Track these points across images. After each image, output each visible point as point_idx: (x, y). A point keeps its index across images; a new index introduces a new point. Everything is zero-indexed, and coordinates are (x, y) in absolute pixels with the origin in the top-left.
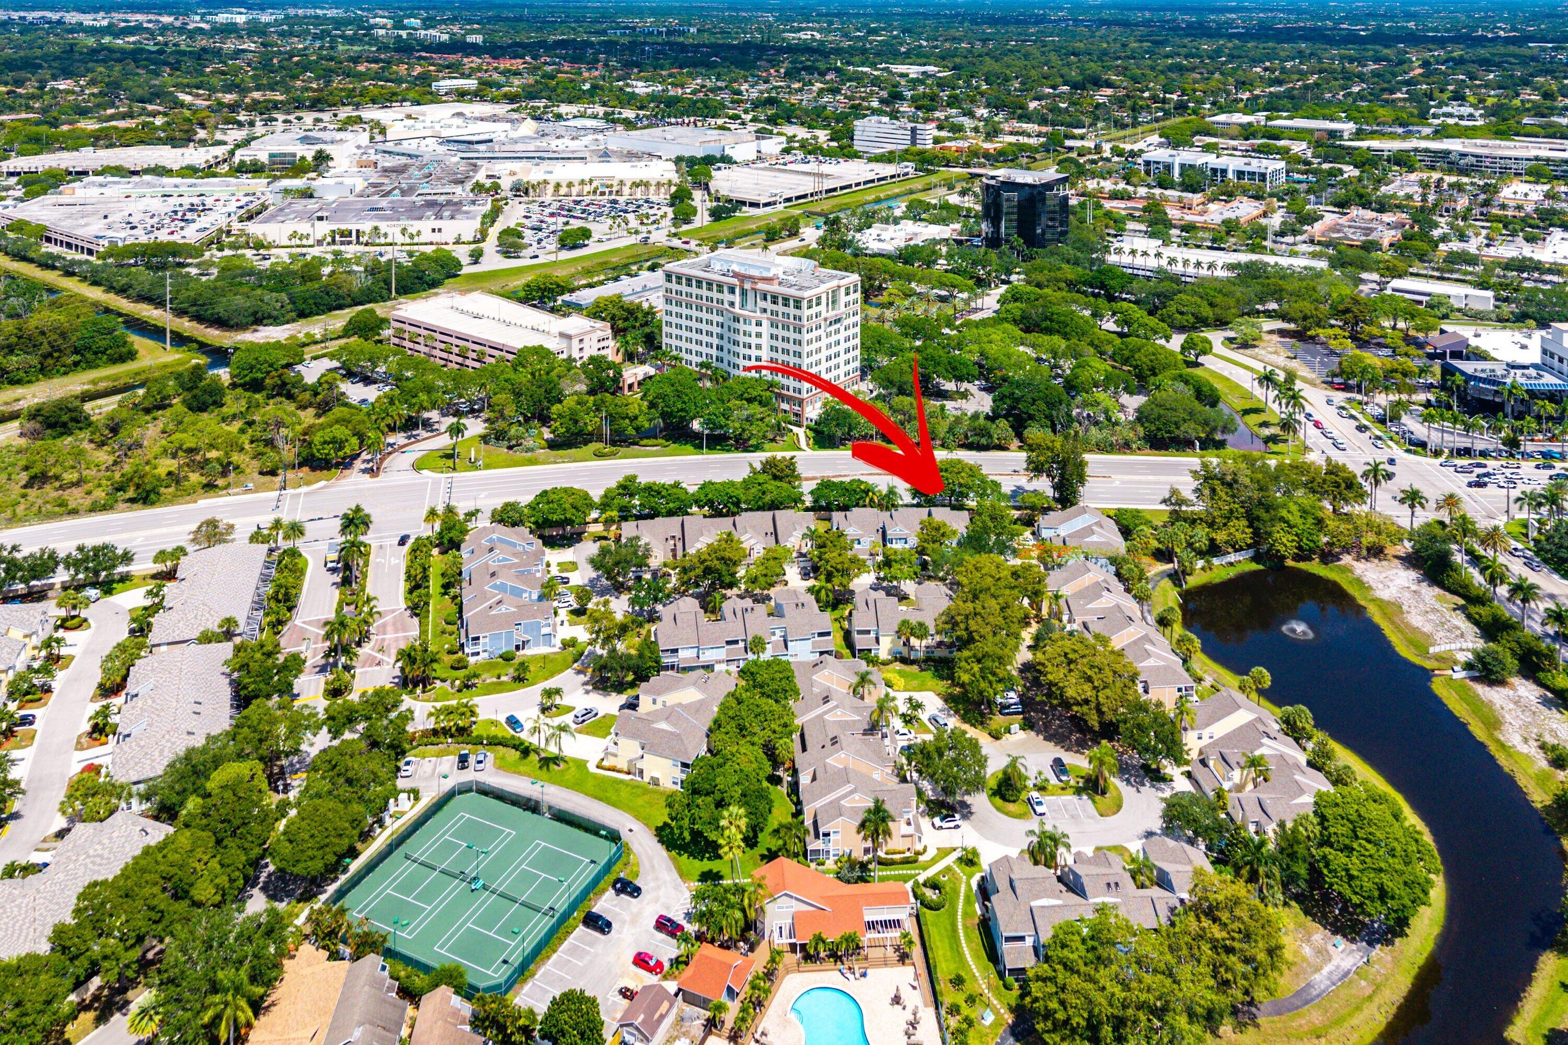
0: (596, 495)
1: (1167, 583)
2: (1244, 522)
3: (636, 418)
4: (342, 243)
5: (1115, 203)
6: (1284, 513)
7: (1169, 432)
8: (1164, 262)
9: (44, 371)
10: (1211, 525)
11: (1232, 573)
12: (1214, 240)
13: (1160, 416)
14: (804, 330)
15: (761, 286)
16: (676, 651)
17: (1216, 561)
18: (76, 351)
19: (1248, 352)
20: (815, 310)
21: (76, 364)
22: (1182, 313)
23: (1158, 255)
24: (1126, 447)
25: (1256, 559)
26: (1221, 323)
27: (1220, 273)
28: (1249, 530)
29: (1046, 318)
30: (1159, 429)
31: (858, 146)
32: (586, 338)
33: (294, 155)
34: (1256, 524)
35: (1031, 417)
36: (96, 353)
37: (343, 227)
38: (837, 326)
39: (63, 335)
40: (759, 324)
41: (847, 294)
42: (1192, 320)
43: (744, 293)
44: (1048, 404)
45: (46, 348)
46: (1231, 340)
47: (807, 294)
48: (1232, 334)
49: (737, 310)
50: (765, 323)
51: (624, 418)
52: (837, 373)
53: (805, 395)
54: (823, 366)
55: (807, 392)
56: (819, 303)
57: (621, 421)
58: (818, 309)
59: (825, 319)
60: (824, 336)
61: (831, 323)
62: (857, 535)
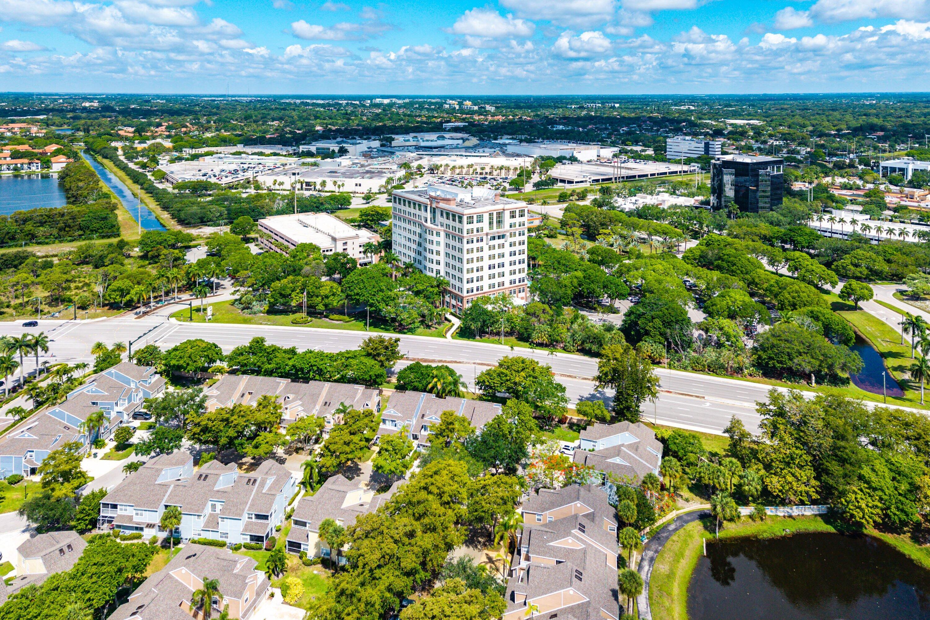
0: (227, 349)
1: (696, 527)
2: (808, 473)
3: (327, 297)
4: (306, 190)
5: (844, 192)
6: (866, 471)
7: (781, 362)
8: (858, 228)
9: (60, 238)
10: (768, 467)
11: (790, 529)
12: (921, 220)
13: (773, 346)
14: (465, 241)
15: (442, 205)
16: (115, 506)
17: (770, 511)
18: (81, 229)
19: (918, 303)
20: (475, 226)
21: (80, 236)
22: (856, 266)
23: (854, 222)
24: (737, 371)
25: (827, 518)
26: (896, 278)
27: (910, 239)
28: (813, 482)
29: (720, 258)
30: (770, 358)
31: (669, 155)
32: (350, 242)
33: (329, 149)
34: (824, 477)
35: (647, 333)
36: (92, 231)
37: (307, 180)
38: (501, 241)
39: (73, 218)
40: (438, 234)
41: (513, 217)
42: (866, 272)
43: (434, 211)
44: (664, 322)
45: (61, 225)
46: (902, 292)
47: (467, 212)
48: (904, 287)
49: (429, 224)
50: (442, 234)
51: (317, 296)
52: (501, 279)
53: (465, 294)
54: (486, 273)
55: (468, 292)
56: (480, 220)
57: (315, 298)
58: (480, 225)
59: (487, 234)
60: (486, 248)
61: (494, 238)
62: (396, 417)
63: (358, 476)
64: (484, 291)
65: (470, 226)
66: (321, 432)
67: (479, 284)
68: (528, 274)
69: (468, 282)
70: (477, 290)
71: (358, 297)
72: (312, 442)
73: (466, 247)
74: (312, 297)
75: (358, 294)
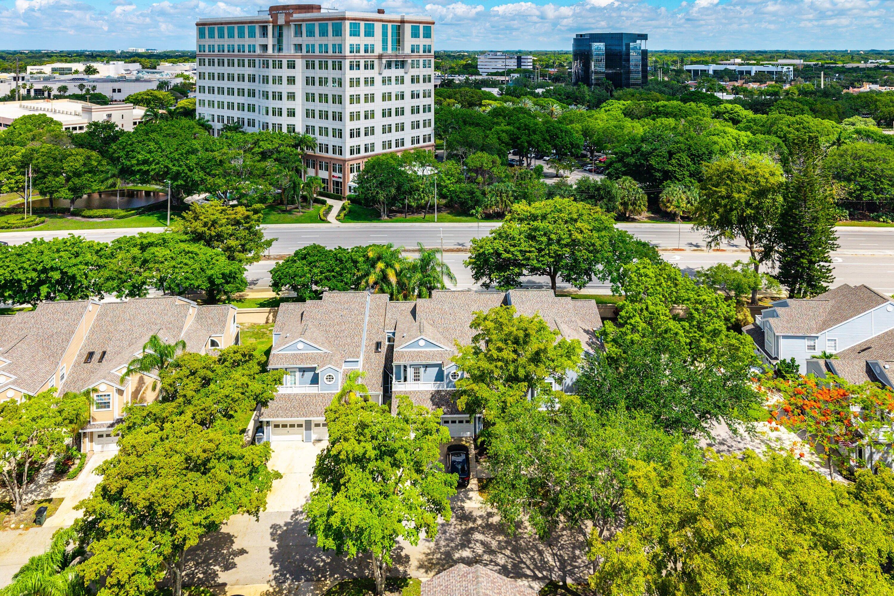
15: (296, 16)
38: (400, 71)
40: (292, 66)
41: (415, 35)
47: (349, 14)
49: (271, 54)
51: (56, 174)
52: (399, 135)
53: (347, 155)
54: (378, 122)
55: (352, 153)
56: (369, 33)
57: (50, 178)
58: (369, 41)
59: (380, 57)
60: (378, 80)
61: (389, 65)
62: (312, 358)
63: (228, 567)
64: (376, 152)
65: (355, 40)
66: (78, 439)
67: (369, 140)
68: (435, 129)
69: (352, 136)
70: (366, 150)
71: (145, 168)
72: (42, 478)
73: (349, 74)
74: (45, 176)
75: (145, 162)
